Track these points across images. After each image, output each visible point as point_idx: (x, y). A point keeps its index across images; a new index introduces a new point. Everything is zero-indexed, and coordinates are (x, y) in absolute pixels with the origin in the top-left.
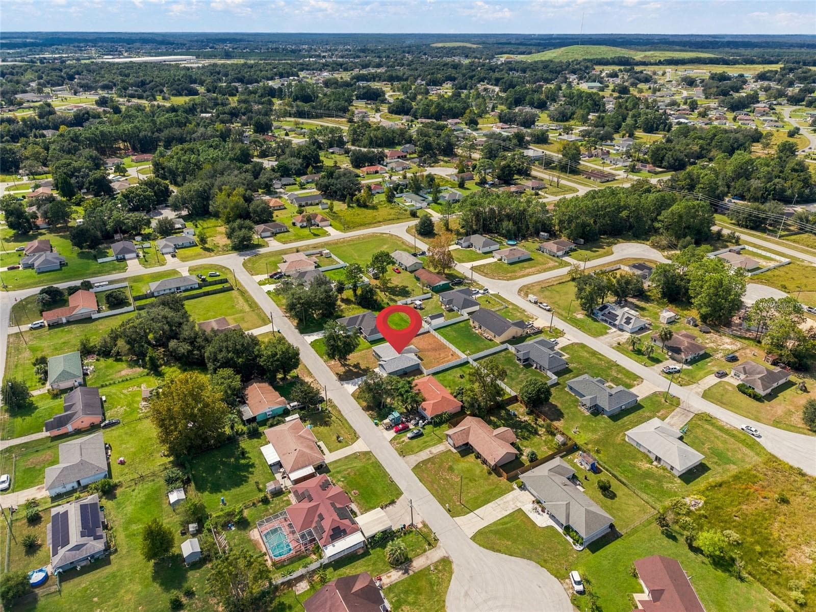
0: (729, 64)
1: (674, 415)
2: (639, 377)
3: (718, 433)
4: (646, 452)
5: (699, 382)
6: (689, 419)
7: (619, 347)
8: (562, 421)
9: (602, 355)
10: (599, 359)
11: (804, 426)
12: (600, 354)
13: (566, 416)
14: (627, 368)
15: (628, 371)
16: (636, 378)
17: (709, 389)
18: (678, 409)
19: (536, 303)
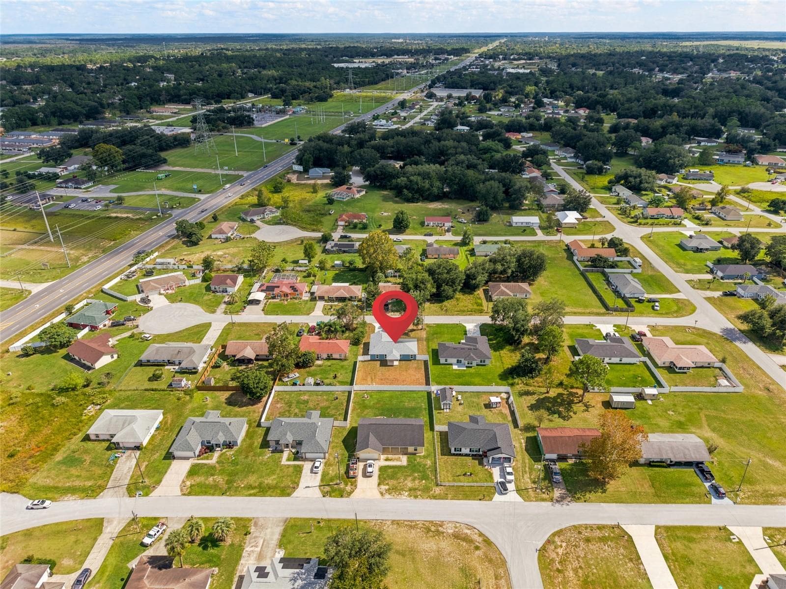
1: (129, 472)
2: (189, 494)
3: (77, 483)
5: (111, 542)
6: (112, 478)
7: (244, 526)
8: (224, 400)
9: (250, 495)
10: (250, 487)
12: (254, 495)
13: (224, 405)
14: (210, 498)
15: (205, 493)
16: (192, 491)
17: (95, 539)
18: (127, 482)
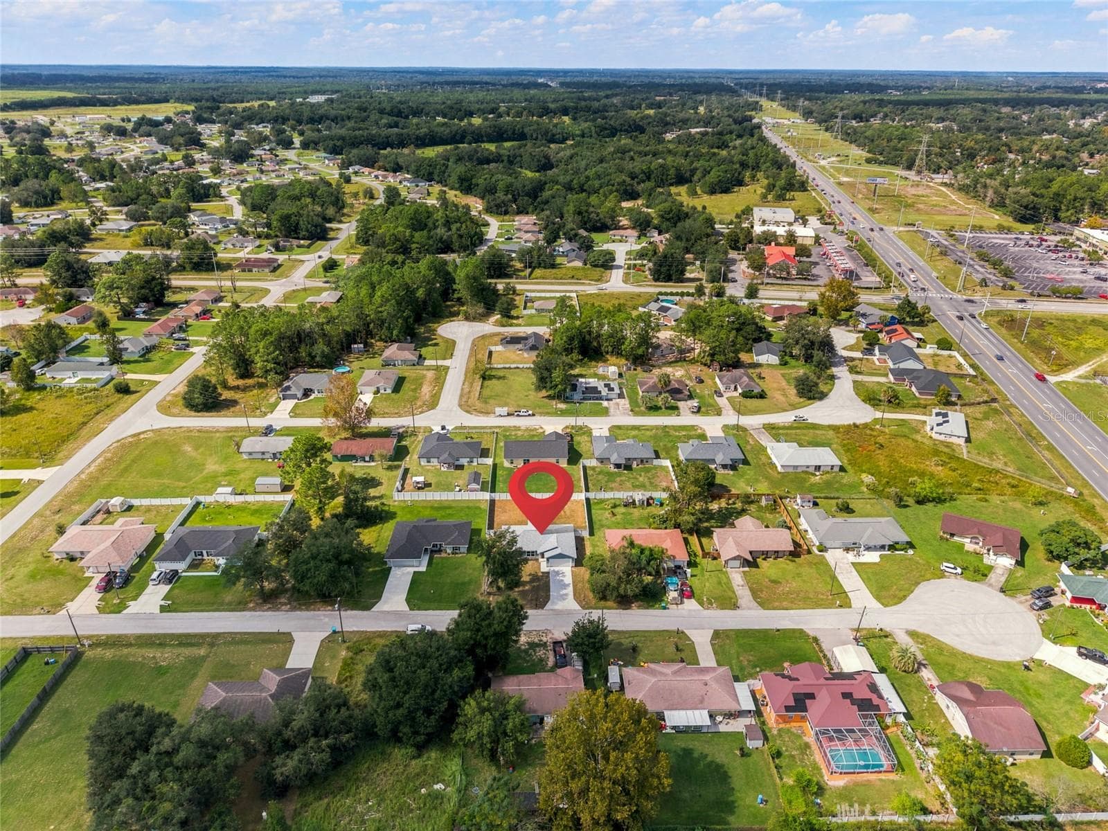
0: (108, 105)
4: (805, 469)
5: (720, 406)
11: (802, 400)
19: (509, 415)
